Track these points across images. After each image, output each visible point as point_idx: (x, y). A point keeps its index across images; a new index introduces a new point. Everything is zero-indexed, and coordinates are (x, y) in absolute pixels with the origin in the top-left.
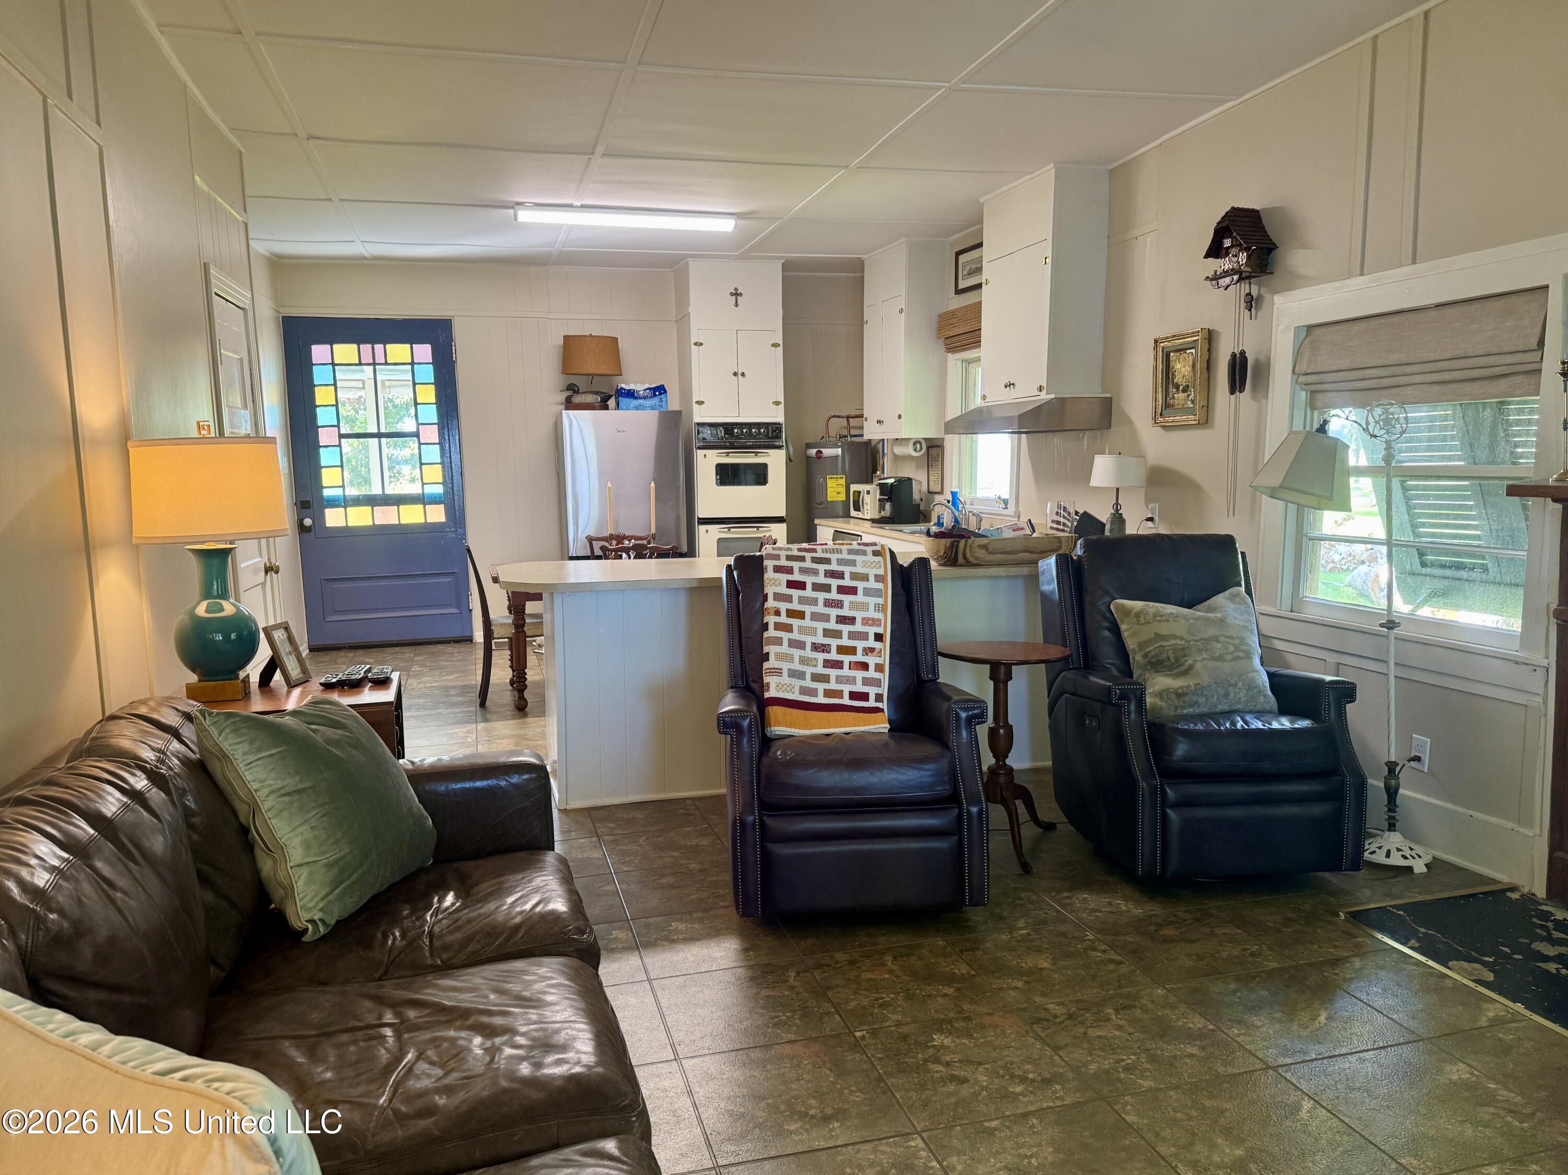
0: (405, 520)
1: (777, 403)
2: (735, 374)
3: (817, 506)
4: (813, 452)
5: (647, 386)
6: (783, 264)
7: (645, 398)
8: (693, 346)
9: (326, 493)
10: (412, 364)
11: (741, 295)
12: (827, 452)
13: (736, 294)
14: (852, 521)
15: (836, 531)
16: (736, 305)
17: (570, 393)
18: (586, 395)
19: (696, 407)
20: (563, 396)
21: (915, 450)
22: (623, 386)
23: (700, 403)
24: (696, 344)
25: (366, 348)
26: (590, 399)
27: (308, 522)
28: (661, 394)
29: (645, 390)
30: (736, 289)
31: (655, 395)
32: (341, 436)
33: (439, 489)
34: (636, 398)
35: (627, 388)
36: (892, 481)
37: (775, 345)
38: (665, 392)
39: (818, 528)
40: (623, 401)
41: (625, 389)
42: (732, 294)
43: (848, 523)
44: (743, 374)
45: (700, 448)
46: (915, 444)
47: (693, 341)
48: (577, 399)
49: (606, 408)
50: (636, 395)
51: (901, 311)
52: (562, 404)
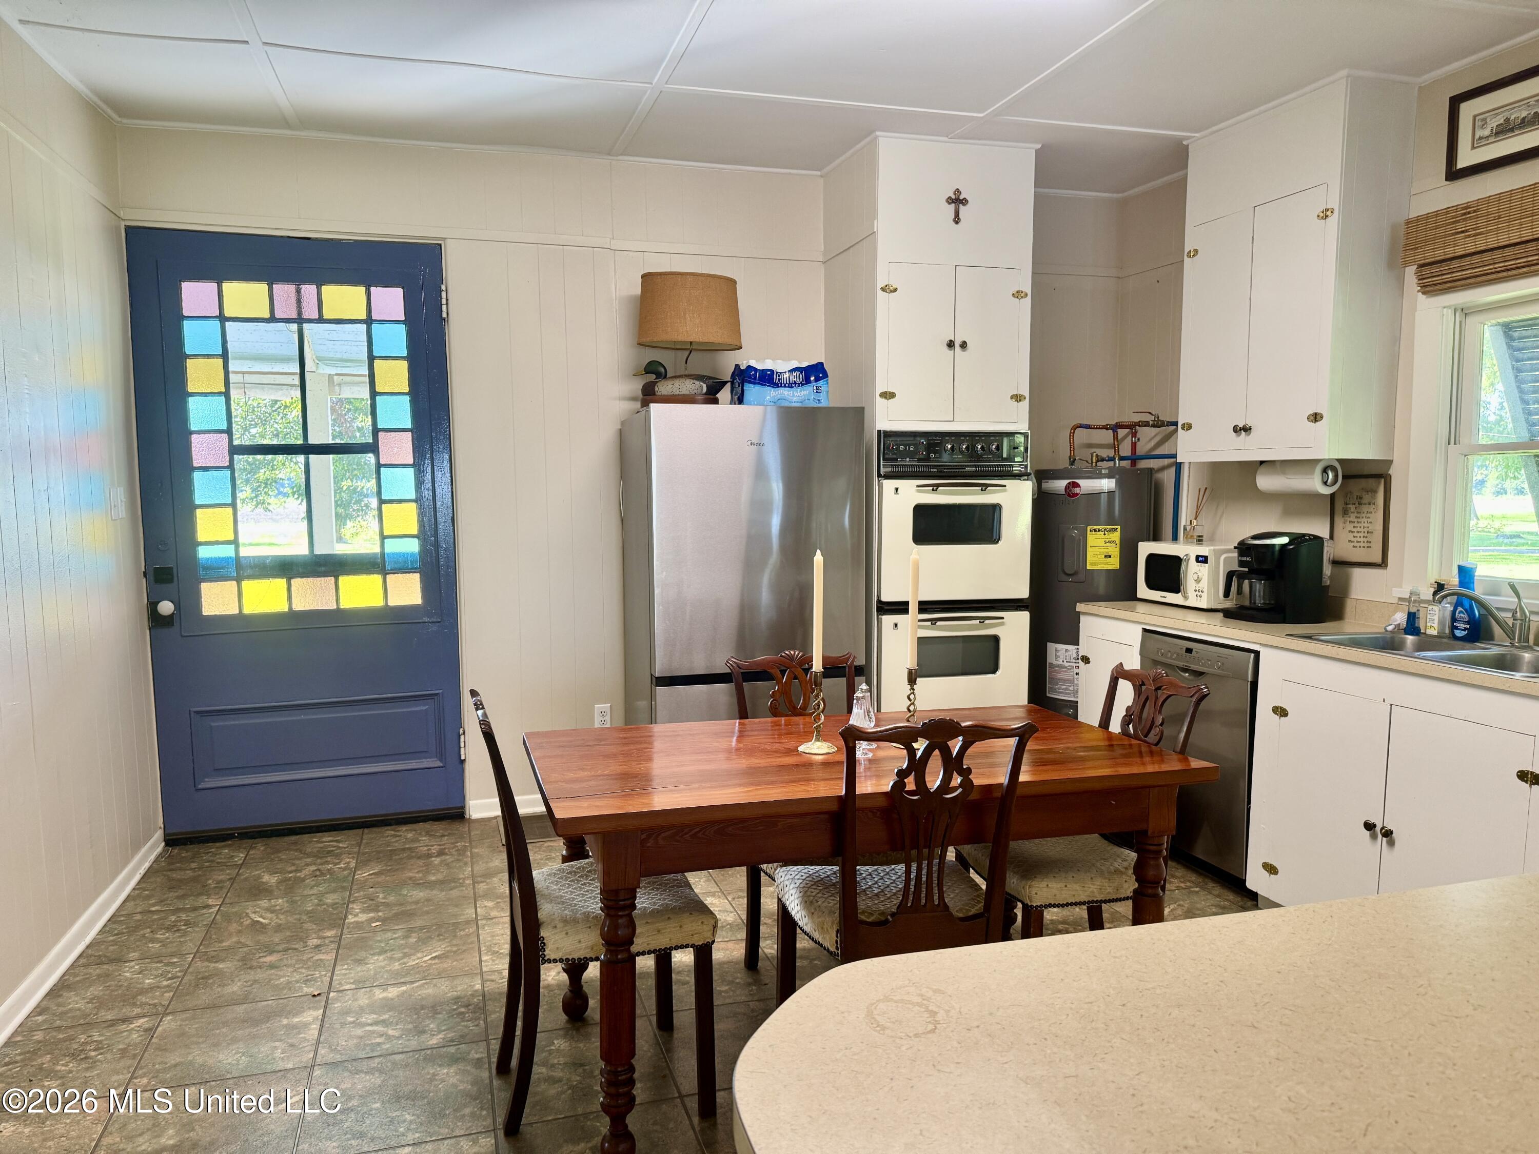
0: (347, 603)
1: (1018, 398)
2: (951, 344)
3: (1064, 578)
4: (1060, 485)
5: (795, 364)
6: (1037, 151)
7: (790, 386)
8: (879, 292)
9: (204, 553)
10: (369, 321)
11: (964, 202)
12: (1087, 485)
13: (957, 201)
14: (1141, 607)
15: (1145, 630)
16: (957, 220)
17: (653, 377)
18: (682, 380)
19: (880, 402)
20: (636, 386)
21: (1325, 483)
22: (753, 363)
23: (888, 395)
24: (883, 289)
25: (286, 291)
26: (688, 387)
27: (166, 607)
28: (817, 380)
29: (791, 371)
30: (958, 191)
31: (808, 381)
32: (235, 450)
33: (413, 547)
34: (776, 385)
35: (760, 367)
36: (1285, 540)
37: (1018, 295)
38: (826, 375)
39: (1083, 619)
40: (752, 391)
41: (756, 370)
42: (950, 201)
43: (1133, 610)
44: (964, 345)
45: (888, 476)
46: (1325, 471)
47: (880, 284)
48: (664, 388)
49: (715, 401)
50: (776, 379)
51: (1325, 215)
52: (634, 399)
